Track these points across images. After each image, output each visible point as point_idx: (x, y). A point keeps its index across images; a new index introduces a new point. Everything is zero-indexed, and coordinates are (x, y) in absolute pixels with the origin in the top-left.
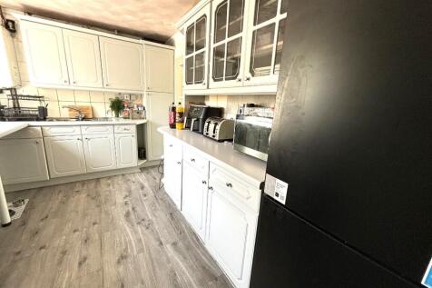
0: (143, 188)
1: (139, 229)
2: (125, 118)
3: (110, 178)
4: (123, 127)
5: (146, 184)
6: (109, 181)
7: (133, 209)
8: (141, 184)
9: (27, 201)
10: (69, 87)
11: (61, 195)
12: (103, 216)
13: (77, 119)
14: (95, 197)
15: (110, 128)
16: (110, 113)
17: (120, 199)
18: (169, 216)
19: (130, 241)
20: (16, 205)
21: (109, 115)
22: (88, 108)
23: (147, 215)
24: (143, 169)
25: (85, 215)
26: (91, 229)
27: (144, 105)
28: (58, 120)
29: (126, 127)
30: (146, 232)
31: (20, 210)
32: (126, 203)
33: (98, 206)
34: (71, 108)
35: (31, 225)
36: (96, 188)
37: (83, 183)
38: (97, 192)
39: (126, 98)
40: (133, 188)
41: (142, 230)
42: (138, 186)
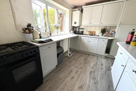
0: (102, 65)
1: (92, 81)
2: (105, 36)
3: (93, 56)
4: (103, 39)
5: (104, 64)
6: (92, 57)
7: (94, 71)
8: (102, 63)
9: (74, 53)
10: (90, 25)
11: (79, 55)
12: (84, 67)
13: (90, 35)
14: (86, 60)
15: (98, 39)
16: (100, 34)
17: (92, 64)
18: (107, 86)
19: (86, 83)
20: (72, 53)
21: (100, 35)
22: (94, 32)
23: (98, 77)
24: (106, 57)
25: (81, 64)
26: (79, 69)
27: (116, 31)
28: (85, 35)
29: (104, 40)
30: (94, 85)
31: (71, 55)
32: (93, 68)
33: (85, 63)
34: (89, 32)
35: (71, 60)
36: (88, 57)
37: (86, 54)
38: (87, 58)
39: (108, 28)
40: (98, 63)
41: (92, 83)
42: (101, 64)
